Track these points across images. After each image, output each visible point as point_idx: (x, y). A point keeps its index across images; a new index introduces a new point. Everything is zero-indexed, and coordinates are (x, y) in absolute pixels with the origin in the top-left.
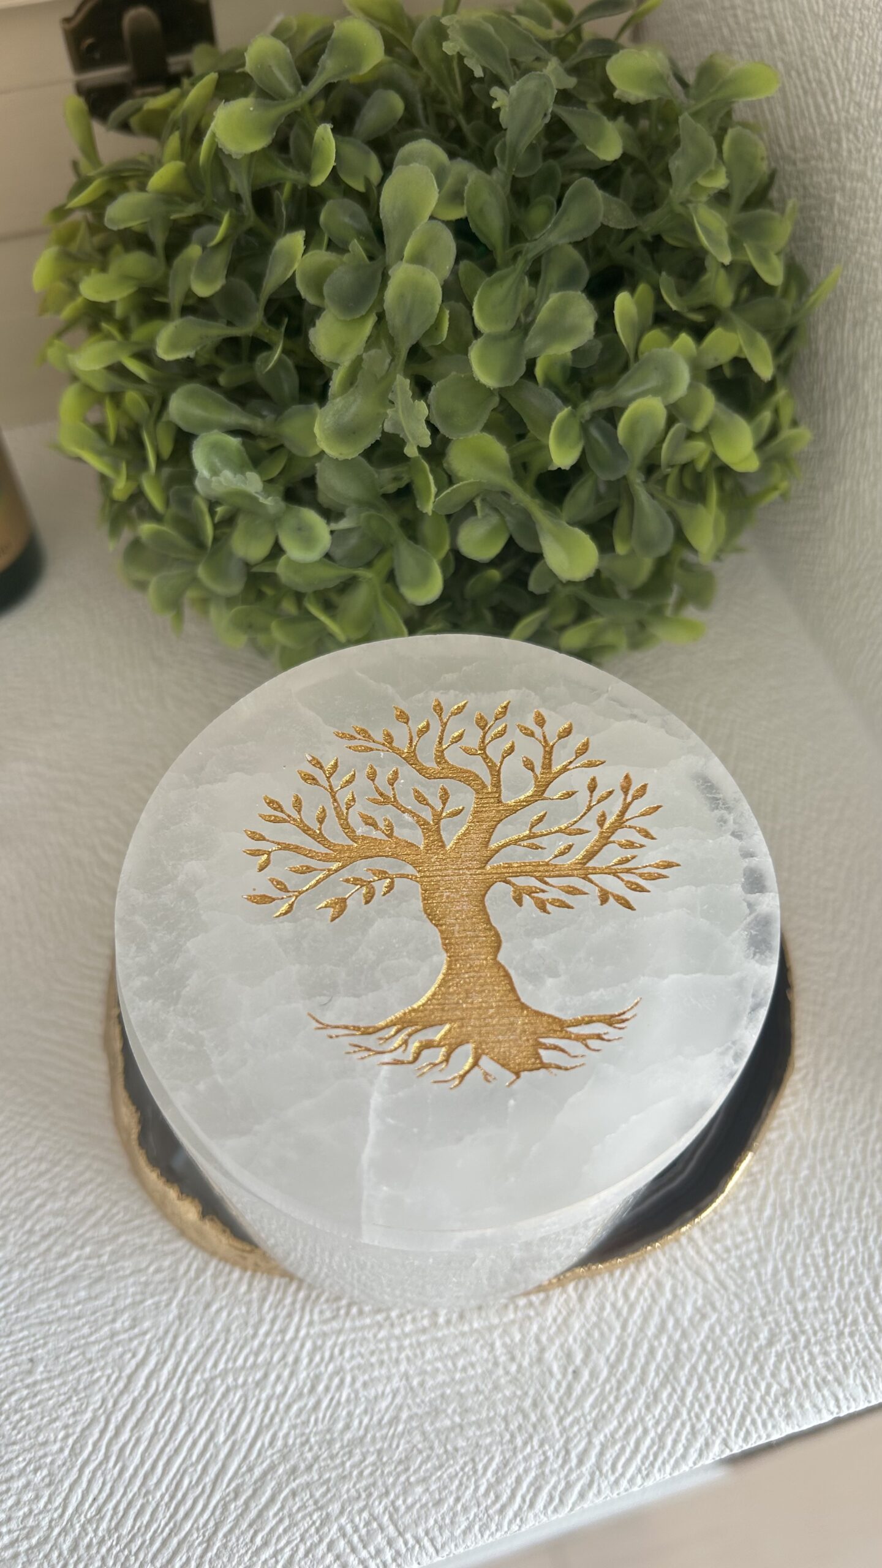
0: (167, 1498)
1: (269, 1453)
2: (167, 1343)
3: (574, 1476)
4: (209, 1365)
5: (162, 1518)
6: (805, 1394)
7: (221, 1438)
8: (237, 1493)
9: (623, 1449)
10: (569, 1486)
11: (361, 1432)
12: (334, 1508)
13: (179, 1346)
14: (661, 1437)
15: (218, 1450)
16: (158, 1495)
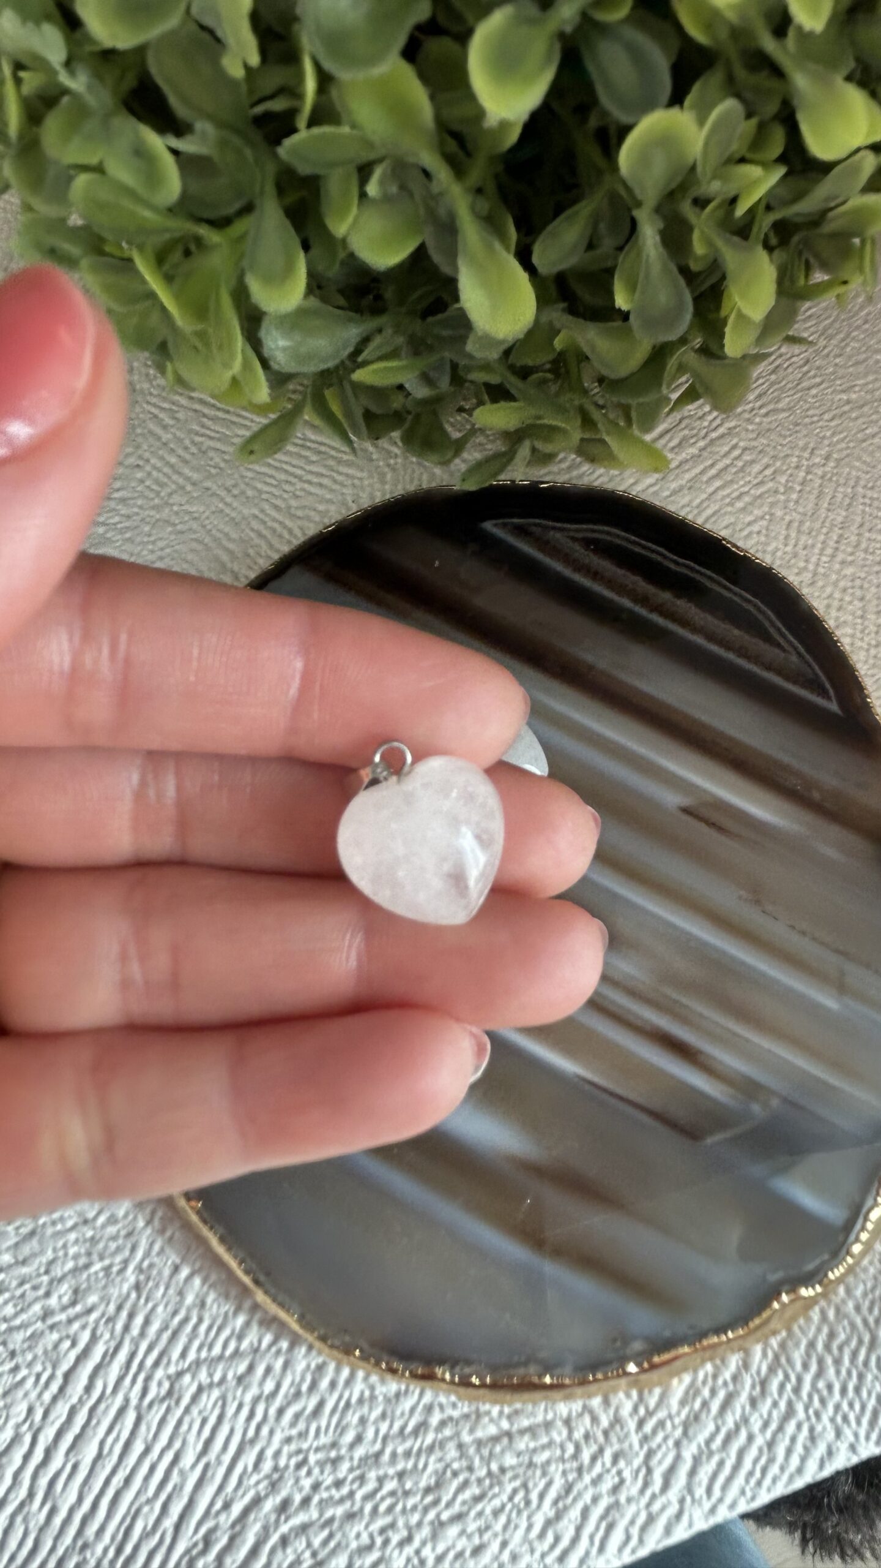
1: (254, 1479)
2: (120, 1324)
3: (656, 1507)
4: (176, 1354)
9: (721, 1464)
10: (651, 1519)
11: (378, 1446)
13: (135, 1331)
15: (185, 1477)
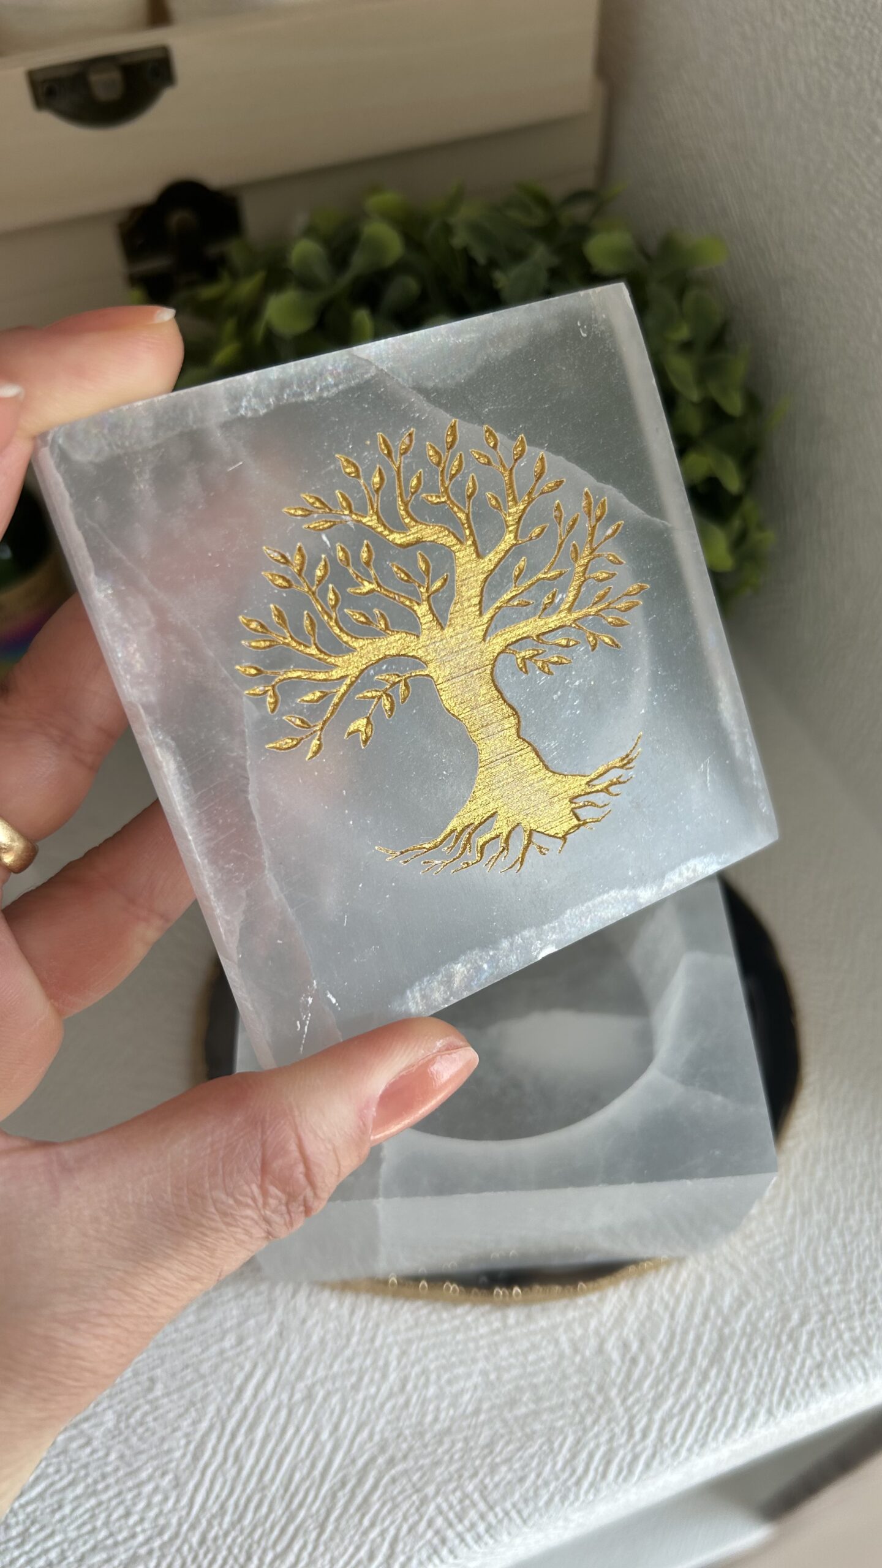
0: (281, 1491)
1: (368, 1446)
2: (270, 1356)
3: (638, 1449)
4: (309, 1373)
5: (279, 1510)
6: (835, 1365)
7: (325, 1436)
8: (343, 1484)
9: (680, 1423)
10: (636, 1458)
12: (430, 1490)
13: (281, 1358)
14: (713, 1410)
15: (323, 1447)
16: (274, 1488)
